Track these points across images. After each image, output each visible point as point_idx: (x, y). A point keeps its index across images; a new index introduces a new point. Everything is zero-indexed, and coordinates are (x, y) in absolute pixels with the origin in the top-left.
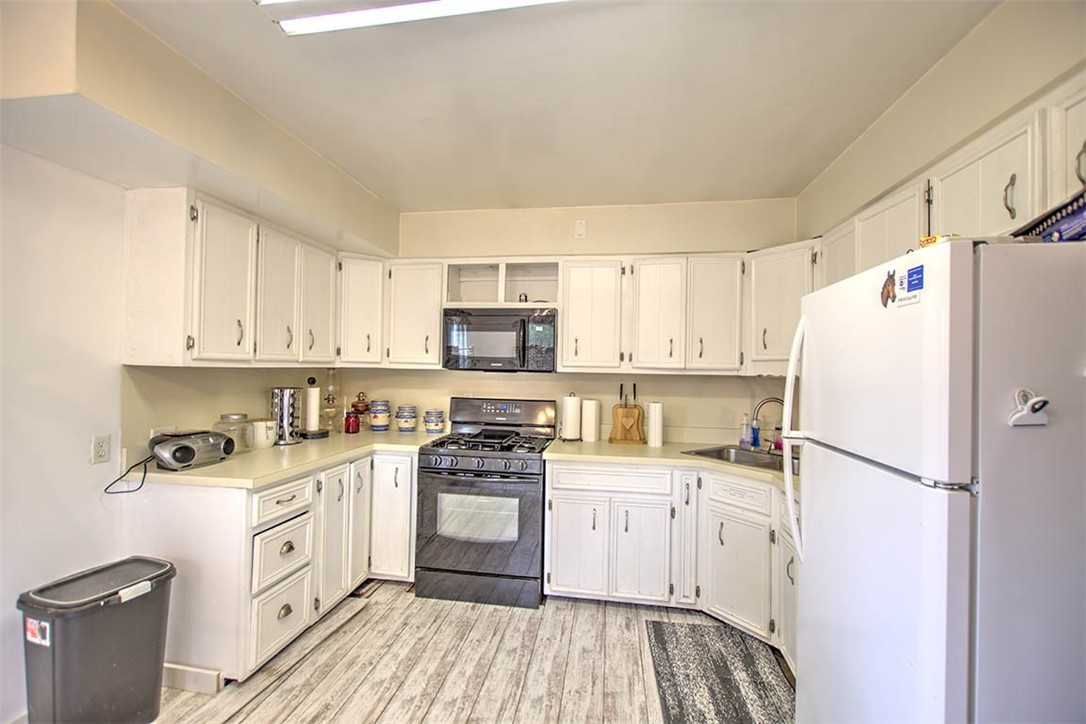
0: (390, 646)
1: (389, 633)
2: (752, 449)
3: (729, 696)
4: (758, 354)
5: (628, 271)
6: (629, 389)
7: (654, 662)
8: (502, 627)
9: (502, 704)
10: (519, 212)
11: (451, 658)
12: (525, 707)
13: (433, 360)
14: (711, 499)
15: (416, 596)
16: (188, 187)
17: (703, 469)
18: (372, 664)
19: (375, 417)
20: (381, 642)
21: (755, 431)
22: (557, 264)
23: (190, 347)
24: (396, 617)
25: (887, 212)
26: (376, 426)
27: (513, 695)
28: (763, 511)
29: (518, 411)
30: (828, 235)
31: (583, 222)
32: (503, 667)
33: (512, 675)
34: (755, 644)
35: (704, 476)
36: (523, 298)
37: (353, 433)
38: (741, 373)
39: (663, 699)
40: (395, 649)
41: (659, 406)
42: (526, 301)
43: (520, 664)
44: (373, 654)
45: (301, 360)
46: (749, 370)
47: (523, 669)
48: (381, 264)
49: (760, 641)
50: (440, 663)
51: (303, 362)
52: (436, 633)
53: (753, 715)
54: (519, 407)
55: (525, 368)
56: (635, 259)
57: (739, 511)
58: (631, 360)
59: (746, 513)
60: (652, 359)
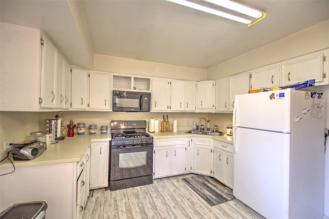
0: (117, 209)
1: (113, 205)
2: (197, 131)
3: (211, 190)
4: (199, 107)
5: (170, 83)
6: (165, 117)
7: (191, 188)
8: (147, 191)
9: (167, 211)
10: (139, 61)
11: (141, 205)
12: (173, 210)
13: (108, 108)
14: (195, 144)
15: (111, 191)
16: (40, 29)
17: (193, 137)
18: (116, 216)
19: (80, 129)
20: (112, 209)
21: (198, 126)
22: (150, 79)
23: (40, 103)
24: (110, 200)
25: (239, 78)
26: (81, 133)
27: (167, 208)
28: (209, 145)
29: (135, 124)
30: (217, 80)
31: (158, 67)
32: (158, 202)
33: (162, 203)
34: (206, 177)
35: (193, 138)
36: (134, 88)
37: (72, 136)
38: (195, 112)
39: (200, 196)
40: (120, 209)
41: (176, 121)
42: (135, 89)
43: (161, 200)
44: (114, 213)
45: (64, 108)
46: (197, 111)
47: (163, 201)
48: (86, 71)
49: (207, 176)
50: (139, 208)
51: (65, 109)
52: (129, 200)
53: (219, 193)
54: (135, 123)
55: (142, 111)
56: (171, 80)
57: (203, 146)
58: (170, 108)
59: (204, 146)
60: (176, 108)
